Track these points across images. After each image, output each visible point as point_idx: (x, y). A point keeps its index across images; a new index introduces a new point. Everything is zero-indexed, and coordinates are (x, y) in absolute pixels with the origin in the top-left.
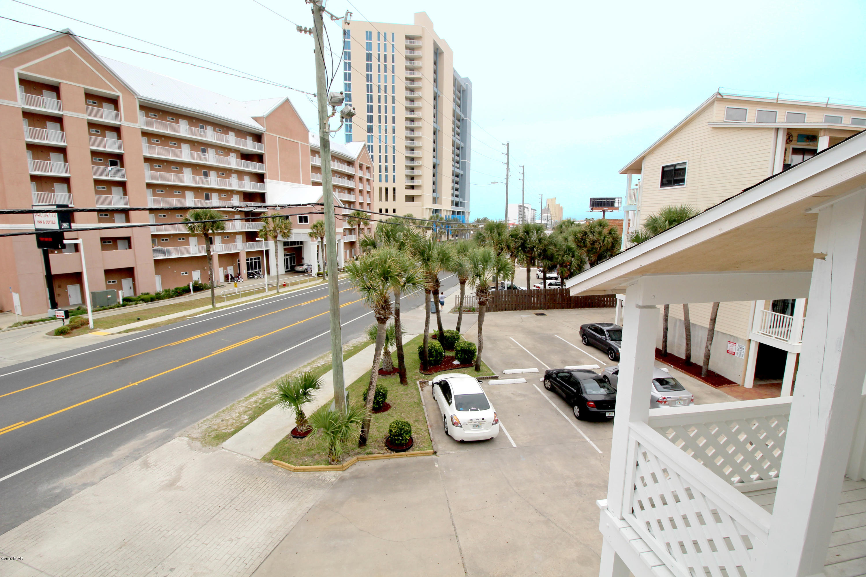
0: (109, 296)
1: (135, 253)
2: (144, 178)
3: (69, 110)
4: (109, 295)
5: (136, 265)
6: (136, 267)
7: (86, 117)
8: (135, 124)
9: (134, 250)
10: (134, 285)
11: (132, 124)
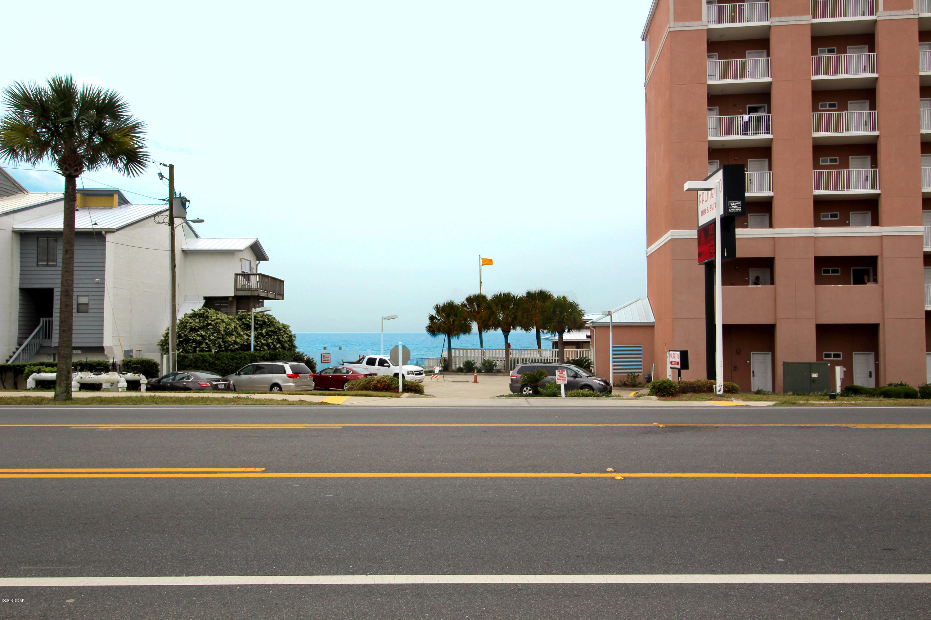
0: (815, 375)
1: (883, 294)
2: (918, 127)
3: (780, 15)
4: (815, 372)
5: (883, 319)
6: (884, 323)
7: (808, 19)
8: (905, 12)
9: (883, 287)
10: (877, 367)
11: (900, 12)
